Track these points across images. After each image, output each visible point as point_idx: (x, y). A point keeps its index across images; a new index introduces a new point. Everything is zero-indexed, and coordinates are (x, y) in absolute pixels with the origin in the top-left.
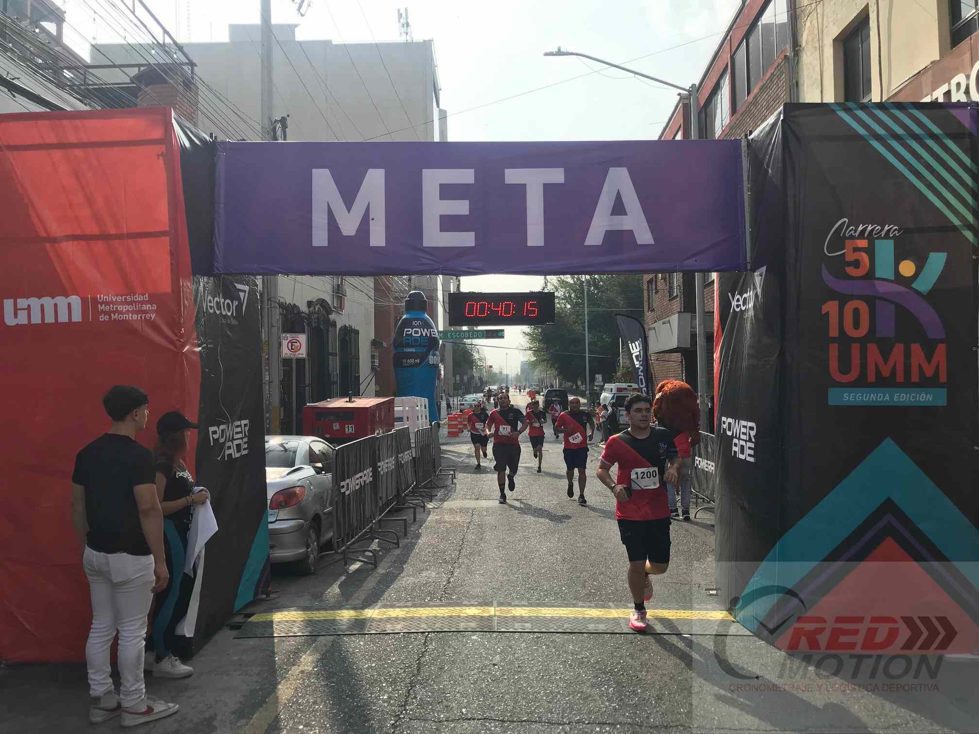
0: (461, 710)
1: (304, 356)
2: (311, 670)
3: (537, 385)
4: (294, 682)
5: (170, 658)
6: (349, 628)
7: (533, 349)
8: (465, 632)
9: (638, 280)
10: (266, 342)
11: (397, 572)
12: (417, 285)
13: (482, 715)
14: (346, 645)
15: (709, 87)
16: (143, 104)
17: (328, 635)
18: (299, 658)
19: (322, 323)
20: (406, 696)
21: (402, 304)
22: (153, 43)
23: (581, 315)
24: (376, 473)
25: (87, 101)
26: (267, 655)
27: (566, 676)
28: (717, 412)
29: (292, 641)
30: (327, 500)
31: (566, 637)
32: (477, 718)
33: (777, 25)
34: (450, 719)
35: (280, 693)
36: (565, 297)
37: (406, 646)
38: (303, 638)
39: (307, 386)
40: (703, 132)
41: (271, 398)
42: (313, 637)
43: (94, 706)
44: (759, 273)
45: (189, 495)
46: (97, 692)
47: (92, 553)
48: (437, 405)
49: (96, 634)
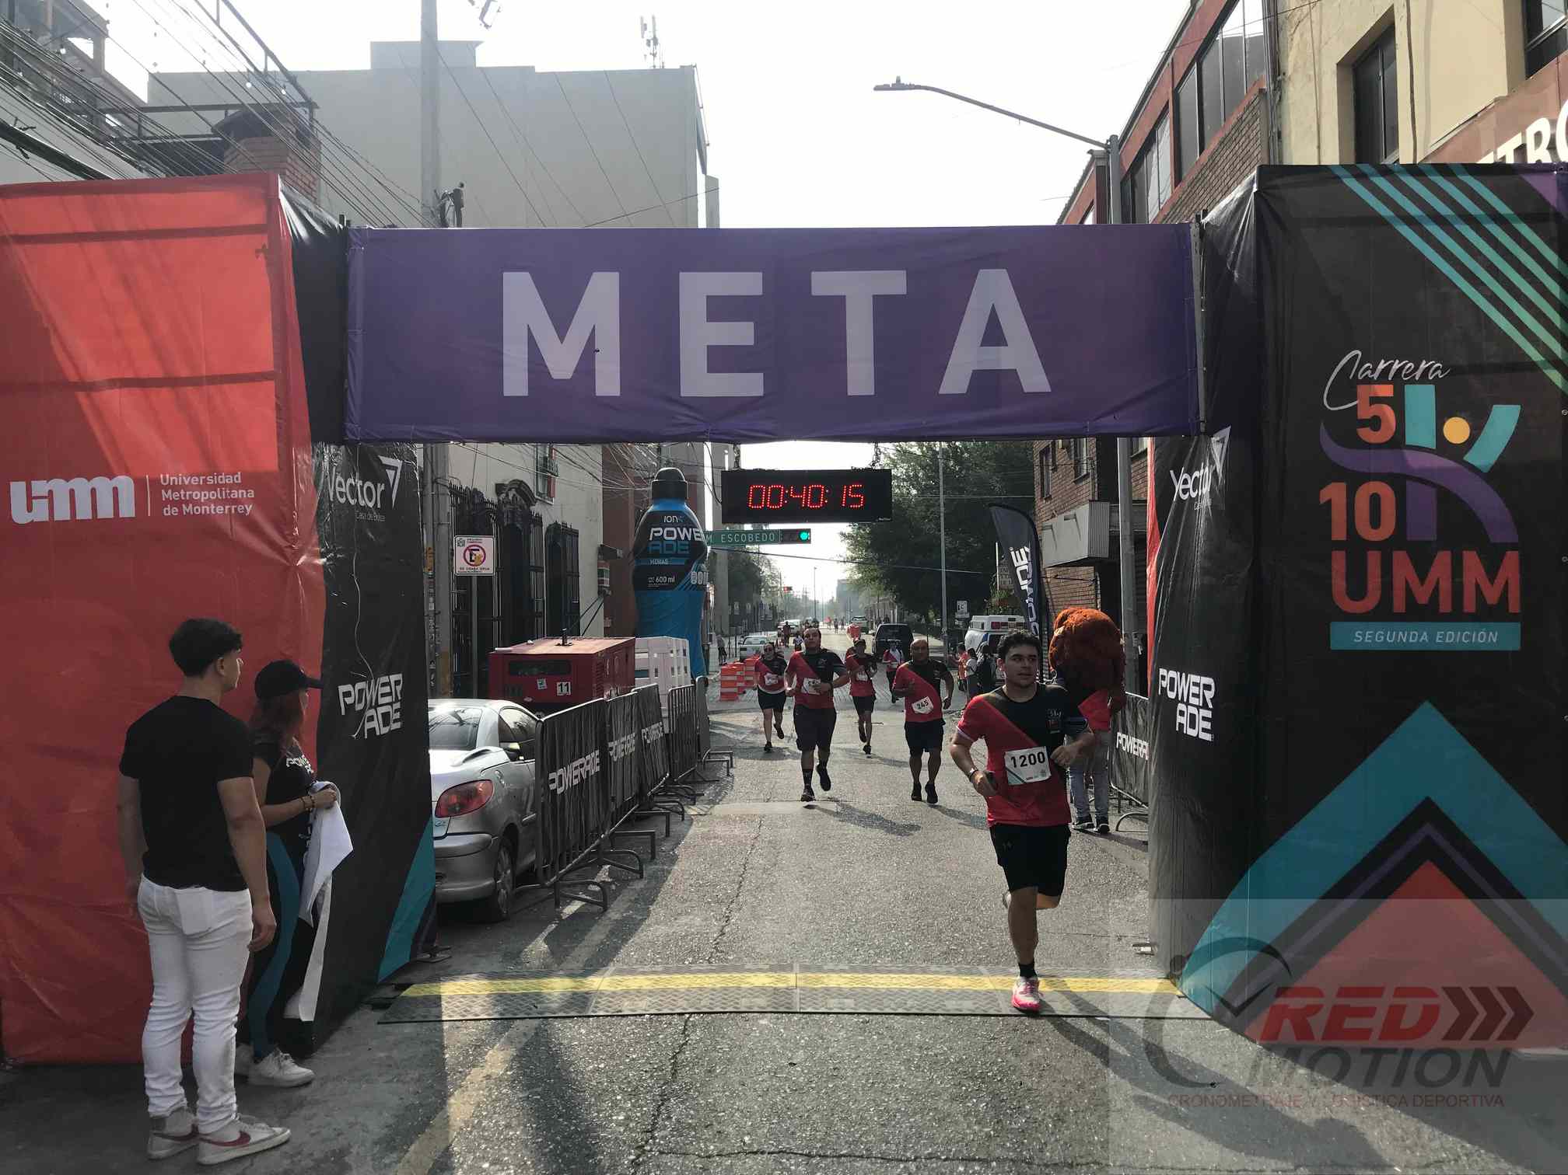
0: (742, 1138)
1: (491, 571)
2: (502, 1075)
3: (864, 618)
4: (475, 1093)
5: (277, 1054)
6: (563, 1006)
7: (857, 560)
8: (748, 1012)
9: (1026, 449)
10: (430, 549)
11: (639, 918)
12: (672, 458)
13: (776, 1147)
14: (558, 1034)
15: (1138, 141)
16: (232, 170)
17: (530, 1018)
18: (482, 1054)
19: (520, 519)
20: (653, 1115)
21: (647, 489)
22: (249, 71)
23: (933, 506)
24: (605, 759)
25: (143, 164)
26: (432, 1050)
27: (910, 1084)
28: (1152, 660)
29: (472, 1028)
30: (527, 802)
31: (910, 1021)
32: (767, 1151)
33: (1248, 41)
34: (725, 1152)
35: (452, 1110)
36: (908, 476)
37: (654, 1036)
38: (489, 1022)
39: (494, 620)
40: (1128, 213)
41: (437, 639)
42: (504, 1021)
43: (155, 1132)
44: (1218, 439)
45: (307, 794)
46: (159, 1110)
47: (152, 887)
48: (703, 650)
49: (159, 1018)
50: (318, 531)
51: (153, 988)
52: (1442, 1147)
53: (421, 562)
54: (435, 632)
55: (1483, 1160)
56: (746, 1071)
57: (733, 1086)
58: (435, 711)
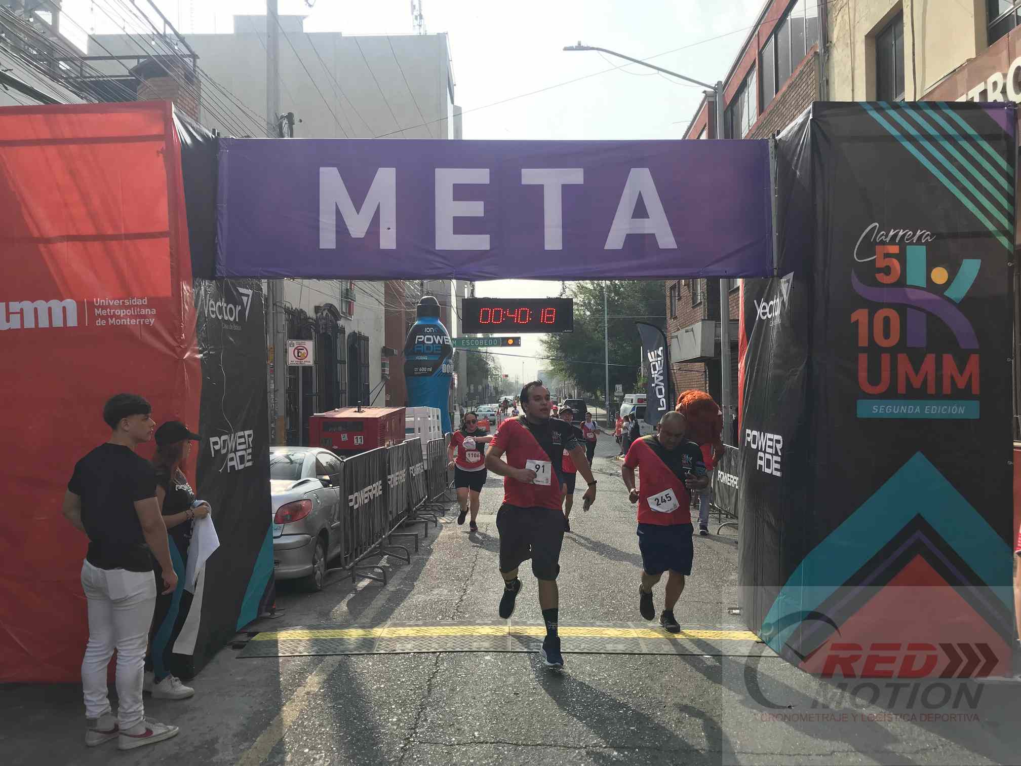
0: (473, 733)
1: (311, 363)
2: (317, 692)
4: (299, 704)
5: (170, 678)
6: (358, 647)
7: (551, 357)
8: (478, 651)
9: (661, 286)
10: (271, 348)
11: (407, 590)
12: (430, 290)
13: (495, 739)
14: (354, 665)
15: (736, 84)
16: (142, 98)
17: (336, 655)
18: (305, 678)
19: (330, 329)
20: (416, 718)
21: (414, 310)
22: (153, 34)
23: (601, 322)
24: (385, 487)
25: (84, 94)
26: (272, 676)
27: (583, 699)
28: (741, 424)
29: (298, 661)
30: (335, 514)
31: (583, 658)
32: (490, 741)
33: (808, 21)
34: (462, 743)
35: (284, 714)
36: (585, 303)
37: (416, 667)
38: (309, 658)
39: (314, 395)
40: (729, 132)
41: (276, 407)
42: (319, 657)
43: (90, 728)
44: (786, 280)
45: (189, 509)
46: (93, 714)
47: (91, 569)
48: (450, 415)
49: (93, 654)
50: (197, 336)
51: (89, 633)
53: (266, 357)
54: (275, 403)
56: (477, 690)
57: (468, 700)
58: (274, 454)
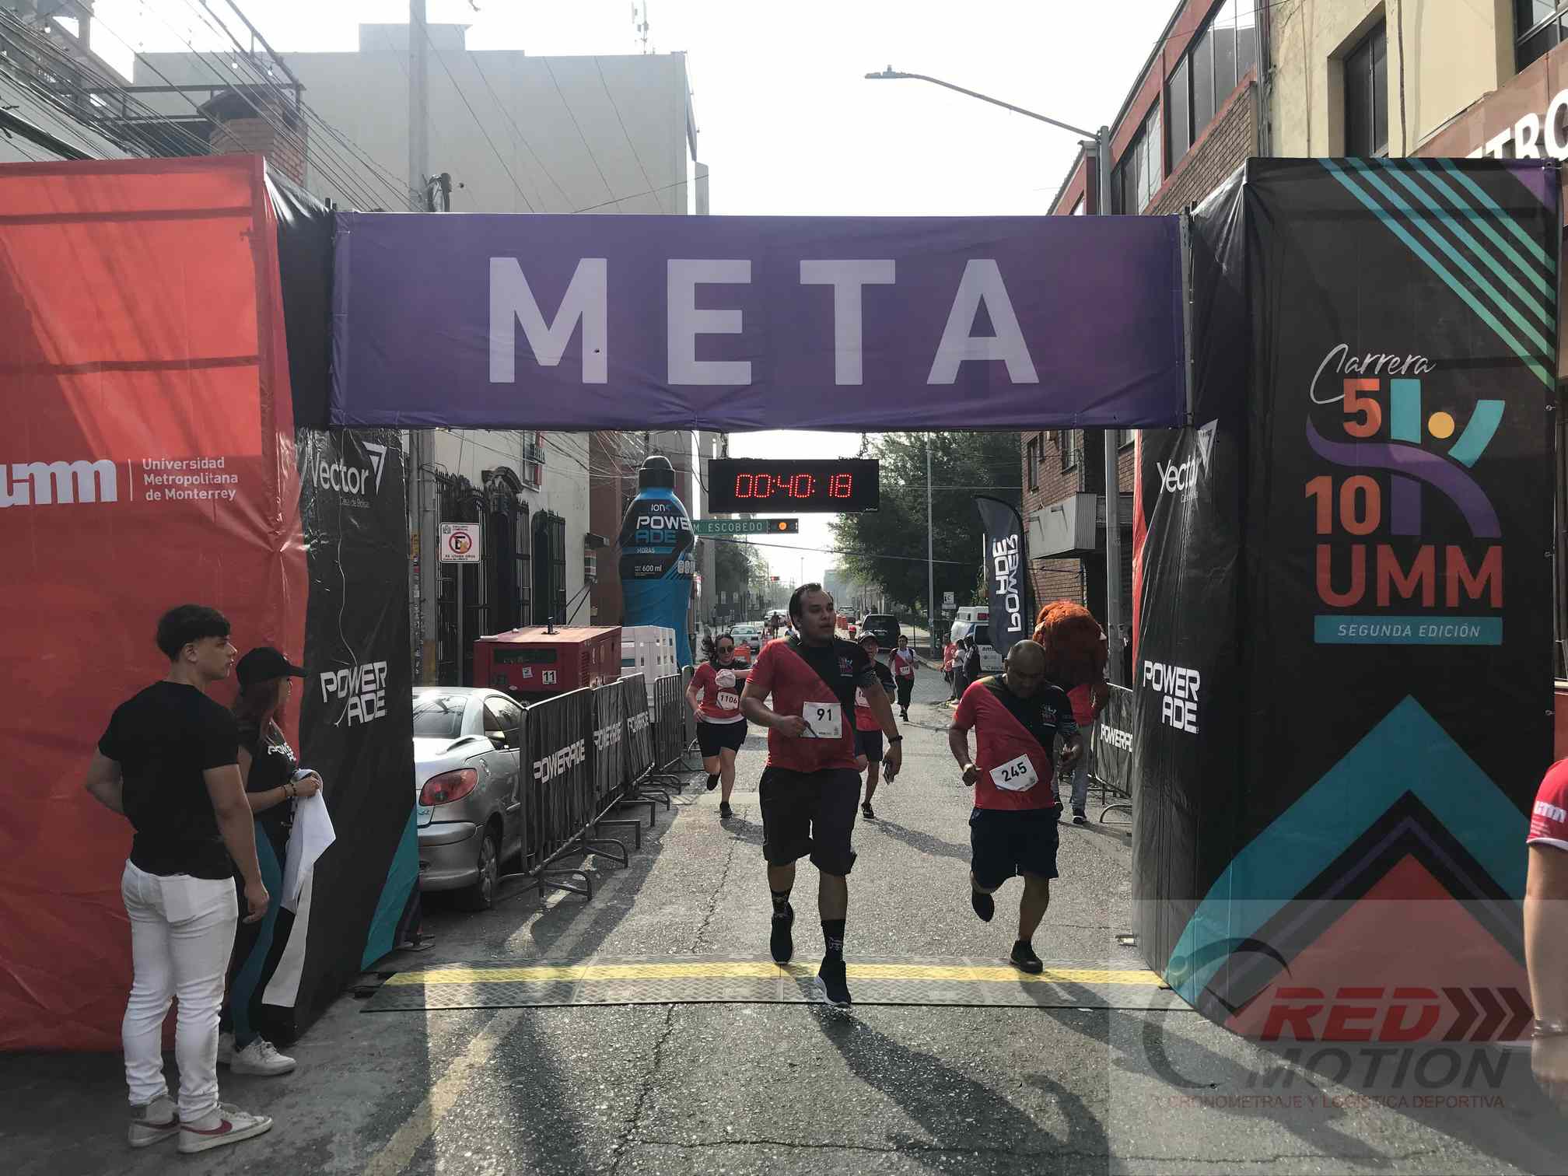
0: (725, 1128)
1: (477, 559)
2: (486, 1064)
3: (851, 609)
4: (458, 1082)
5: (259, 1042)
6: (548, 995)
7: (845, 550)
8: (732, 1002)
9: (1014, 440)
10: (415, 536)
11: (625, 907)
12: (659, 446)
13: (759, 1136)
14: (541, 1023)
15: (1129, 131)
16: (218, 151)
17: (513, 1007)
18: (466, 1043)
19: (506, 506)
20: (636, 1105)
21: (634, 477)
22: (235, 52)
23: (921, 496)
24: (590, 749)
25: (128, 144)
26: (415, 1039)
27: (893, 1075)
28: (1136, 653)
29: (455, 1016)
30: (512, 790)
31: (893, 1011)
32: (750, 1140)
33: (1239, 33)
34: (707, 1142)
35: (434, 1099)
36: (897, 466)
37: (637, 1026)
38: (472, 1011)
39: (481, 608)
40: (1118, 204)
41: (423, 626)
42: (488, 1010)
43: (136, 1120)
44: (1205, 431)
45: (289, 782)
46: (140, 1098)
47: (136, 875)
48: (690, 639)
49: (140, 1006)
50: (301, 517)
51: (133, 974)
52: (1420, 1138)
53: (407, 549)
54: (420, 620)
55: (1460, 1151)
56: (730, 1061)
57: (716, 1076)
58: (419, 699)
